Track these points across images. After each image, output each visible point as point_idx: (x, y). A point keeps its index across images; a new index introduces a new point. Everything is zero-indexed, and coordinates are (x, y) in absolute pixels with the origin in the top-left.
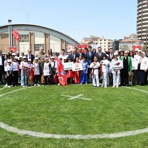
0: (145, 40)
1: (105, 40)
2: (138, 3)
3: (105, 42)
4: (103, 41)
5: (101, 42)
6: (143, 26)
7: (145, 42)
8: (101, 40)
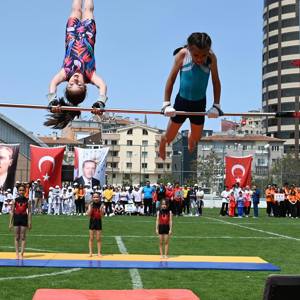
0: (291, 135)
1: (145, 132)
2: (267, 3)
3: (145, 138)
4: (138, 134)
5: (130, 137)
6: (285, 86)
7: (291, 142)
8: (130, 132)
